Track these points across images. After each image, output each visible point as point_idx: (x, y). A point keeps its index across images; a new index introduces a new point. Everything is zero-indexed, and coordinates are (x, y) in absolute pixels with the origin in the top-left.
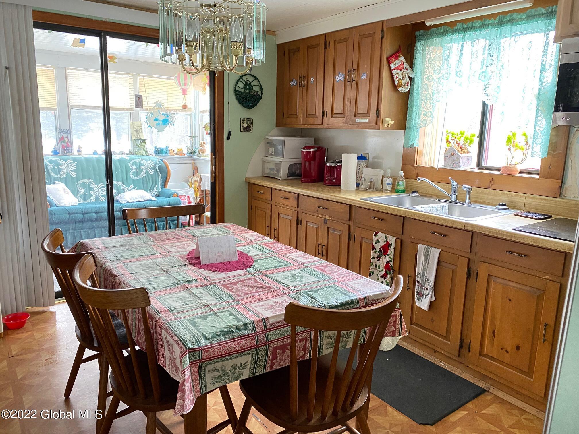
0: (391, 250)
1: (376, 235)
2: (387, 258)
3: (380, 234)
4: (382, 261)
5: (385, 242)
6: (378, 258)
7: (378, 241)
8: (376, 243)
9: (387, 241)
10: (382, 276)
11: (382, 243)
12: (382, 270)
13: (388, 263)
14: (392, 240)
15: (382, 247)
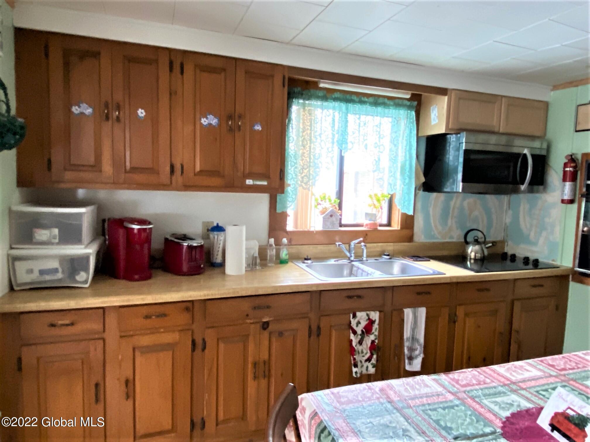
0: (376, 326)
1: (354, 316)
2: (372, 337)
3: (359, 314)
4: (365, 344)
5: (367, 320)
6: (360, 343)
7: (358, 323)
8: (357, 326)
9: (369, 319)
10: (366, 361)
11: (364, 323)
12: (366, 354)
13: (373, 342)
14: (375, 316)
15: (364, 328)
